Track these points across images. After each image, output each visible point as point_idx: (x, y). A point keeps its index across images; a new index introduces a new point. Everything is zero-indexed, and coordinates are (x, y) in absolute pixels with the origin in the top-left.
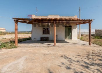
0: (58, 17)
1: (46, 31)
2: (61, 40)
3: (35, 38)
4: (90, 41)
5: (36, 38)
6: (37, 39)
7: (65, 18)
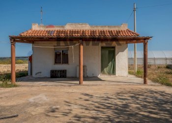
0: (86, 28)
1: (61, 57)
2: (92, 76)
3: (38, 73)
4: (145, 76)
5: (40, 73)
6: (42, 75)
7: (100, 29)
